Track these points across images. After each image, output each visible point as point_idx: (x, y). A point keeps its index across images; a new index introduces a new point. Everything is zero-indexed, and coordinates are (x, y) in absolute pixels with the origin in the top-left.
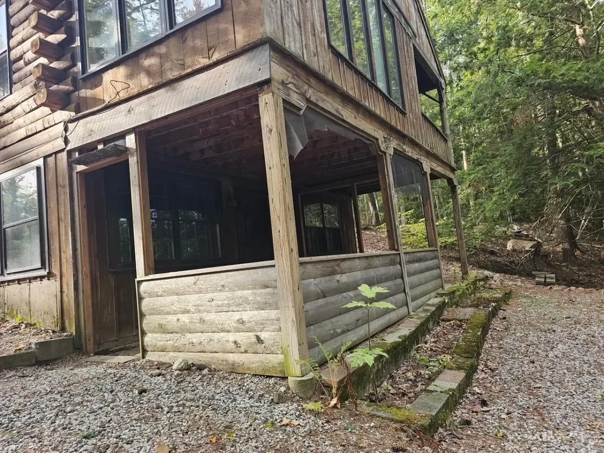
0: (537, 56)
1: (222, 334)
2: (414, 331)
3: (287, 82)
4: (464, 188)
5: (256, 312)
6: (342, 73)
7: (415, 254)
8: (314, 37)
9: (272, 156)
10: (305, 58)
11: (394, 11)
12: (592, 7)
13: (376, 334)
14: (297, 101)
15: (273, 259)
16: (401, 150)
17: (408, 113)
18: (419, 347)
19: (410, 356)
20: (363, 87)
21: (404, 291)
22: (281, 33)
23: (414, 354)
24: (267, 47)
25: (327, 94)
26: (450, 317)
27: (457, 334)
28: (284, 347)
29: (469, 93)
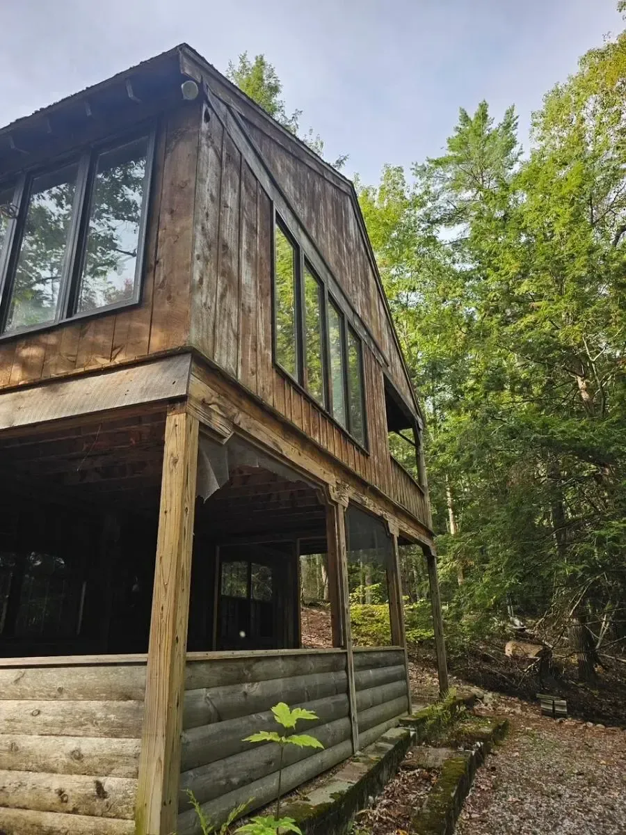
0: (535, 405)
1: (43, 776)
2: (356, 785)
3: (210, 402)
4: (447, 559)
5: (103, 740)
6: (287, 397)
7: (370, 655)
8: (254, 353)
9: (171, 495)
10: (239, 377)
11: (362, 334)
12: (594, 360)
13: (297, 788)
14: (221, 426)
15: (146, 651)
16: (359, 502)
17: (371, 455)
18: (363, 814)
19: (346, 830)
20: (314, 418)
21: (349, 715)
22: (210, 343)
23: (353, 827)
24: (188, 358)
25: (263, 422)
26: (414, 761)
27: (422, 793)
28: (138, 806)
29: (452, 439)
